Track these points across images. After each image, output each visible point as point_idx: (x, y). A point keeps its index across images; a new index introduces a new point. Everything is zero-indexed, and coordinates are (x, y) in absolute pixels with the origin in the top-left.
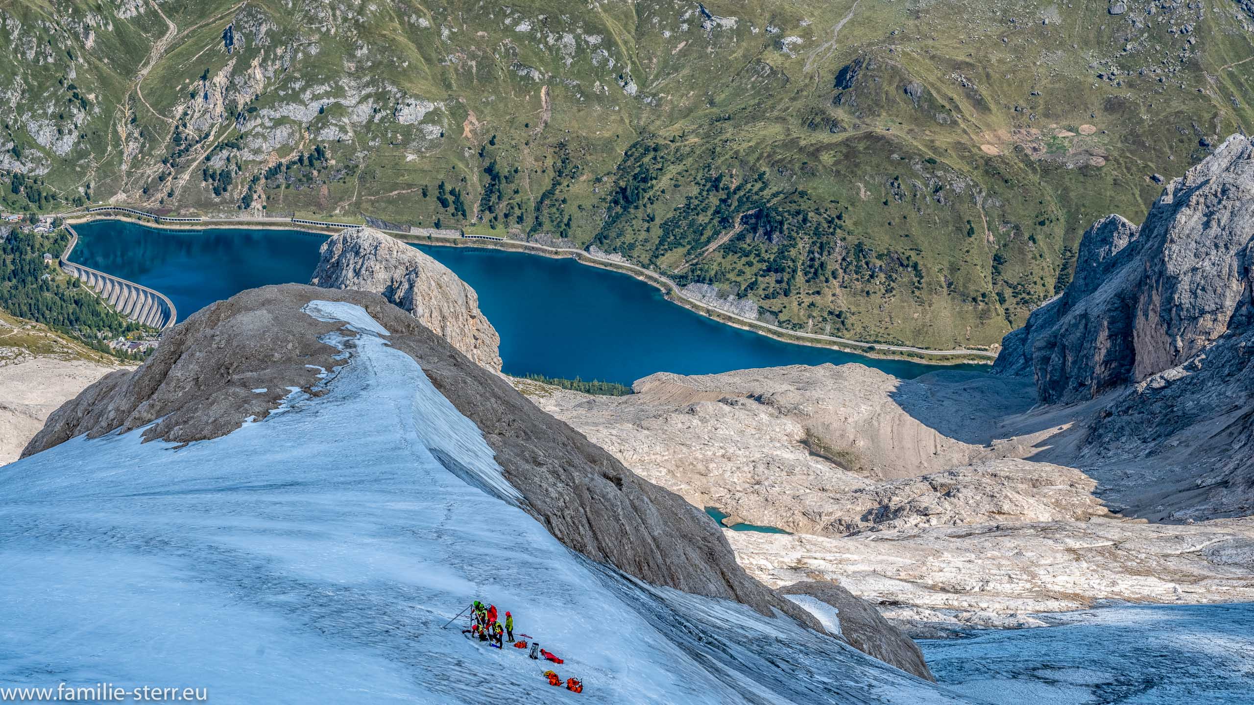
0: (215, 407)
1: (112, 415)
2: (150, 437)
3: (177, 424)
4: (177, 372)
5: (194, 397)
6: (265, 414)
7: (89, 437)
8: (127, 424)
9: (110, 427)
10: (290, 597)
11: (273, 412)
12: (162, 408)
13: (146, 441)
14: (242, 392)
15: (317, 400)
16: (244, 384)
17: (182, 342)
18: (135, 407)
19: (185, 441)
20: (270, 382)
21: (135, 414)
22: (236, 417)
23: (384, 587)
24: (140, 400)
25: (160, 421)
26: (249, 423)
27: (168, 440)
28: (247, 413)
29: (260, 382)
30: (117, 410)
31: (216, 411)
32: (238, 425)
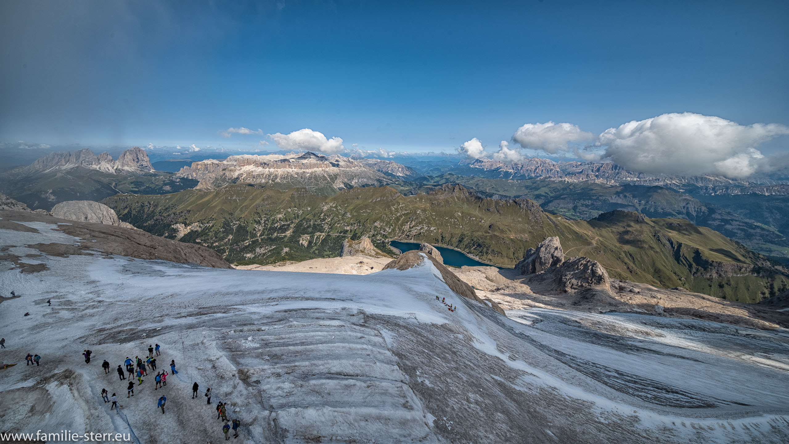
2: (397, 269)
4: (401, 261)
5: (403, 264)
7: (390, 268)
9: (393, 267)
10: (414, 293)
11: (413, 267)
14: (409, 264)
15: (419, 266)
17: (402, 257)
19: (402, 270)
20: (413, 263)
21: (396, 266)
23: (426, 293)
25: (399, 267)
26: (410, 268)
27: (400, 270)
31: (406, 266)
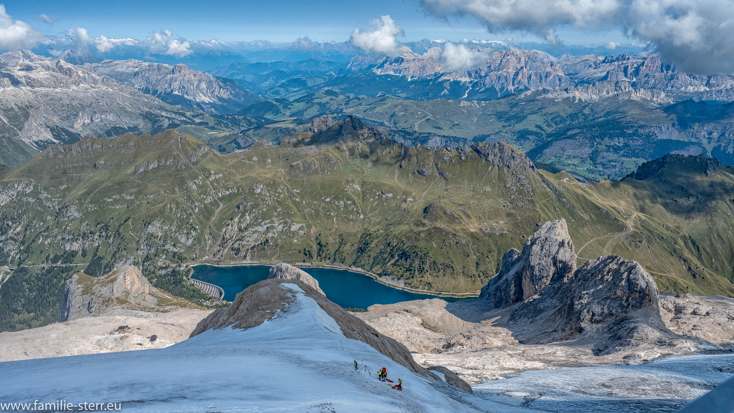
0: (255, 317)
1: (221, 322)
2: (235, 327)
3: (243, 323)
4: (241, 307)
5: (247, 315)
6: (271, 318)
7: (214, 329)
8: (226, 324)
9: (221, 325)
10: (312, 365)
11: (273, 318)
12: (237, 319)
13: (234, 329)
14: (263, 312)
15: (286, 313)
16: (263, 310)
17: (242, 298)
18: (228, 319)
19: (246, 328)
20: (271, 309)
21: (229, 321)
22: (261, 320)
23: (334, 362)
24: (230, 316)
25: (237, 322)
26: (266, 322)
27: (241, 328)
28: (265, 318)
29: (268, 309)
30: (223, 320)
31: (255, 318)
32: (263, 322)
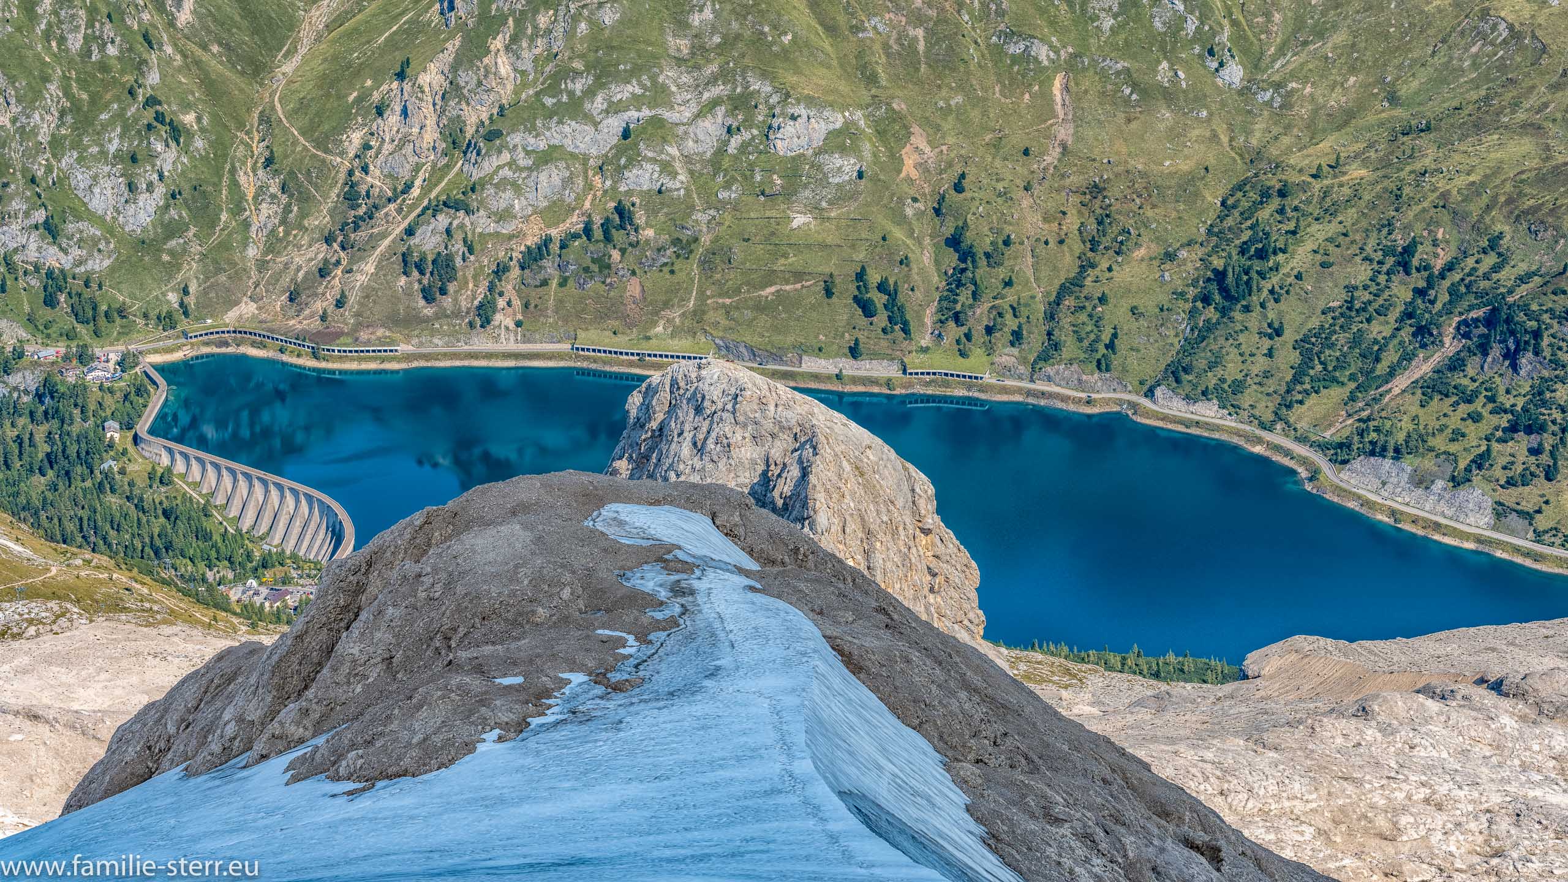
0: (424, 713)
1: (230, 730)
2: (300, 773)
3: (353, 746)
4: (351, 646)
5: (383, 694)
6: (521, 726)
7: (189, 773)
8: (259, 747)
9: (227, 753)
11: (535, 722)
12: (324, 717)
13: (295, 779)
14: (475, 683)
15: (619, 699)
16: (479, 669)
17: (360, 589)
18: (272, 714)
19: (369, 779)
20: (529, 665)
21: (274, 728)
22: (465, 732)
24: (283, 699)
25: (321, 741)
27: (336, 778)
28: (485, 725)
29: (510, 664)
30: (240, 720)
31: (425, 722)
32: (469, 747)
